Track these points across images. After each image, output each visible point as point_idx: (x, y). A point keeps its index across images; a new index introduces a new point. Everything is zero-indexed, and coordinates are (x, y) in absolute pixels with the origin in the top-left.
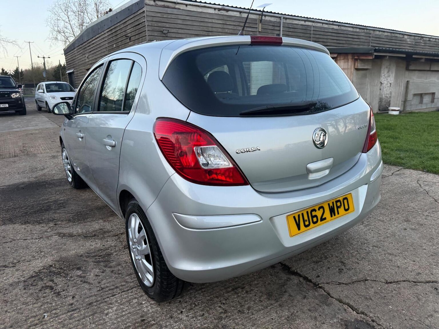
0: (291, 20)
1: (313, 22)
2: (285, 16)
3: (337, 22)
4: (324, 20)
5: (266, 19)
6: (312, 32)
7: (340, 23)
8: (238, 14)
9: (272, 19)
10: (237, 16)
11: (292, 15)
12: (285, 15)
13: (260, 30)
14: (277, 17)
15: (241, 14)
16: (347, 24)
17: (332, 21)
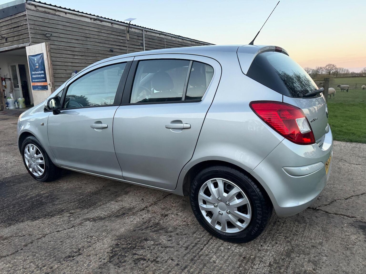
0: (150, 33)
1: (166, 35)
2: (146, 29)
3: (181, 37)
4: (172, 34)
5: (132, 30)
6: (165, 43)
7: (183, 37)
8: (109, 25)
9: (137, 31)
10: (110, 26)
11: (150, 29)
12: (145, 28)
13: (128, 39)
14: (140, 29)
15: (113, 24)
16: (187, 38)
17: (178, 36)
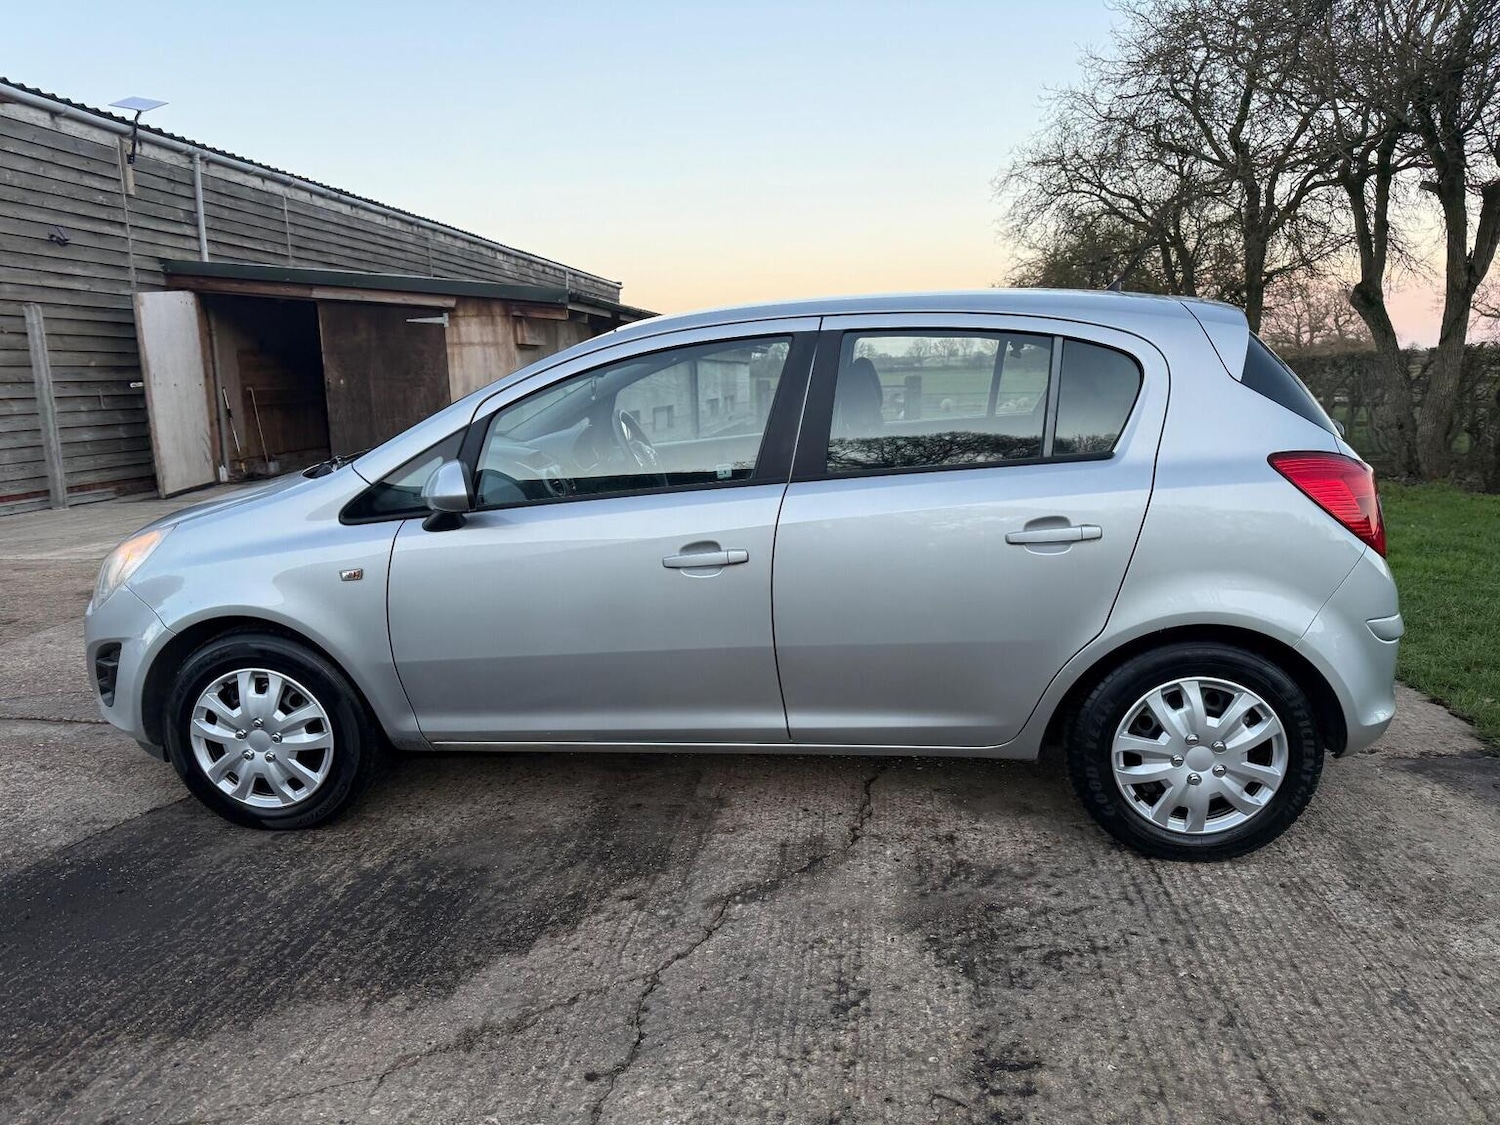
0: (222, 168)
1: (287, 184)
2: (207, 153)
3: (347, 194)
4: (314, 183)
5: (144, 153)
6: (287, 218)
7: (353, 196)
8: (44, 120)
9: (165, 156)
10: (42, 124)
11: (223, 153)
12: (203, 147)
13: (132, 193)
14: (179, 151)
15: (57, 119)
16: (371, 202)
17: (335, 190)
